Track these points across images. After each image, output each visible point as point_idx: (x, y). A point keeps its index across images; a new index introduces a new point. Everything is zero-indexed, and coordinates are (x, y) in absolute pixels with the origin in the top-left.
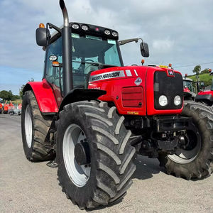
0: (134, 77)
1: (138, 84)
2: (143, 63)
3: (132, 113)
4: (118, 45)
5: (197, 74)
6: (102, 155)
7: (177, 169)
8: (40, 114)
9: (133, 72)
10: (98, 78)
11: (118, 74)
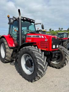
0: (45, 38)
1: (46, 41)
2: (38, 29)
3: (44, 50)
4: (34, 25)
5: (50, 31)
6: (39, 66)
7: (54, 65)
8: (8, 47)
9: (44, 37)
10: (30, 36)
11: (39, 36)
